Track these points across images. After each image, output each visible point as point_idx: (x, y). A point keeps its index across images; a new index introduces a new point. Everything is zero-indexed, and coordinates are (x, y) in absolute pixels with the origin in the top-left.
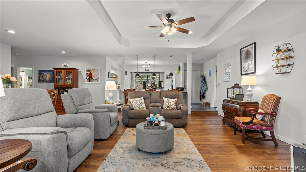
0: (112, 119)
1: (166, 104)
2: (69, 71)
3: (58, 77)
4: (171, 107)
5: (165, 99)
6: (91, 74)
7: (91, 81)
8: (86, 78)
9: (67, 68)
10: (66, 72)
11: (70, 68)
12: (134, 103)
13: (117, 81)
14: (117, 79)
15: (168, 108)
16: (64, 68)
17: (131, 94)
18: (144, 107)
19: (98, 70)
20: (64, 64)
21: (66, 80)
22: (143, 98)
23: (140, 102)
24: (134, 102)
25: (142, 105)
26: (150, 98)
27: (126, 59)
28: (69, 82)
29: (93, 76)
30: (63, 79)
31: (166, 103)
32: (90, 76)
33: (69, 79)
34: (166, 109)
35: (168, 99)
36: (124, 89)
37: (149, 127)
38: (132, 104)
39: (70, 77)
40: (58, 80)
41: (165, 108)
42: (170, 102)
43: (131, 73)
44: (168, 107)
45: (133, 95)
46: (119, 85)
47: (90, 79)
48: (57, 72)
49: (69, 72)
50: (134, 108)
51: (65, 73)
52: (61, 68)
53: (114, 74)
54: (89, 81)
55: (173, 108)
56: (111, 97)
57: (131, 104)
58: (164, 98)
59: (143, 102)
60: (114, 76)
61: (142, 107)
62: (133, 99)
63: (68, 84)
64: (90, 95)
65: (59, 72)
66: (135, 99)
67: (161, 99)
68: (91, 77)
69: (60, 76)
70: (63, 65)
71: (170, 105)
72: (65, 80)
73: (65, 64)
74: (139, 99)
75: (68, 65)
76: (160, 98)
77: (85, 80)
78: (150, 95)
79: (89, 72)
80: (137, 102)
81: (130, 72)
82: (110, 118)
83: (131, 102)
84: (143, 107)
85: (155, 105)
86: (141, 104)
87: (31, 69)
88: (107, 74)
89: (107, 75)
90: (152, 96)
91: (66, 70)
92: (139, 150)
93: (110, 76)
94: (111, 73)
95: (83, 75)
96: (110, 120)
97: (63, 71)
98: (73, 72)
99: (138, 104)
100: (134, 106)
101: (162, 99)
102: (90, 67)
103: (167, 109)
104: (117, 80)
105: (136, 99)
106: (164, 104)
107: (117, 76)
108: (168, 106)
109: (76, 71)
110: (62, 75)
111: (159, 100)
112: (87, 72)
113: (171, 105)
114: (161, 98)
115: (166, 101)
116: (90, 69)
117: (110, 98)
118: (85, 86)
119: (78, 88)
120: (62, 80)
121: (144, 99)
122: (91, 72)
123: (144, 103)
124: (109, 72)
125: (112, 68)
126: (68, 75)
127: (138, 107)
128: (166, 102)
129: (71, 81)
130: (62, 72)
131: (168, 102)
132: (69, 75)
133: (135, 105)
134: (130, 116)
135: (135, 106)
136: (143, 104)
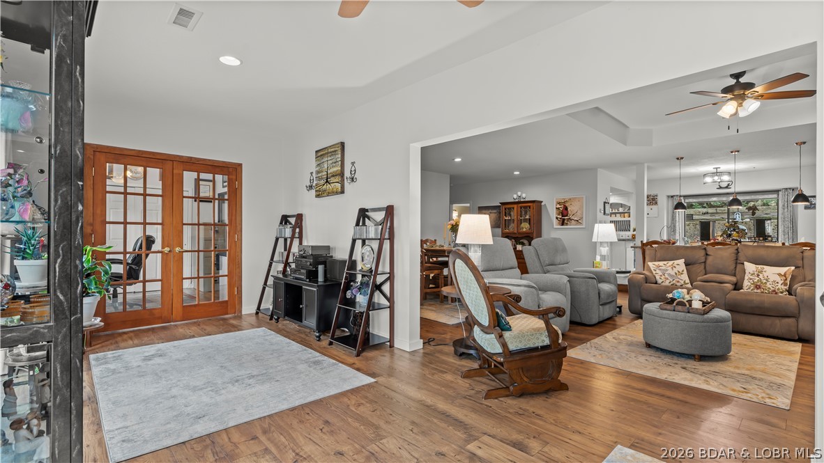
0: (602, 293)
1: (751, 279)
2: (525, 205)
3: (507, 218)
4: (770, 289)
5: (750, 267)
6: (566, 208)
7: (567, 224)
8: (557, 218)
9: (522, 200)
10: (521, 207)
11: (526, 200)
12: (658, 271)
13: (629, 221)
14: (629, 217)
15: (758, 289)
16: (517, 200)
17: (654, 252)
18: (685, 282)
19: (580, 200)
20: (517, 194)
21: (521, 223)
22: (683, 260)
23: (675, 270)
24: (660, 269)
25: (679, 277)
26: (705, 262)
27: (649, 168)
28: (525, 227)
29: (569, 212)
30: (516, 222)
31: (751, 277)
32: (564, 215)
33: (525, 220)
34: (749, 290)
35: (757, 266)
36: (642, 242)
37: (665, 307)
38: (654, 272)
39: (527, 217)
40: (507, 223)
41: (749, 288)
42: (765, 274)
43: (670, 199)
44: (759, 286)
45: (658, 255)
46: (634, 230)
47: (564, 220)
48: (505, 209)
49: (525, 207)
50: (660, 281)
51: (519, 209)
52: (513, 201)
53: (622, 205)
54: (563, 225)
55: (774, 291)
56: (605, 256)
57: (652, 273)
58: (745, 263)
59: (683, 271)
60: (621, 210)
61: (678, 282)
62: (657, 263)
63: (524, 230)
64: (564, 250)
65: (510, 209)
66: (661, 263)
67: (739, 266)
68: (567, 216)
69: (510, 215)
70: (515, 196)
71: (765, 281)
72: (519, 223)
73: (519, 194)
74: (671, 263)
75: (524, 195)
76: (736, 263)
77: (555, 222)
78: (707, 254)
79: (562, 206)
80: (667, 270)
81: (668, 196)
82: (599, 290)
83: (652, 269)
84: (682, 282)
85: (714, 279)
86: (676, 274)
87: (468, 205)
88: (600, 206)
89: (600, 210)
90: (710, 259)
91: (520, 205)
92: (649, 346)
93: (607, 212)
94: (611, 202)
95: (551, 212)
96: (599, 293)
97: (515, 206)
98: (531, 207)
99: (669, 274)
100: (658, 277)
101: (741, 265)
102: (563, 195)
103: (755, 291)
104: (628, 219)
105: (665, 263)
106: (746, 278)
107: (629, 209)
108: (757, 285)
109: (538, 204)
110: (514, 214)
111: (732, 267)
112: (558, 206)
113: (768, 283)
114: (738, 262)
115: (752, 272)
116: (563, 199)
117: (603, 258)
118: (554, 235)
119: (541, 237)
120: (513, 222)
121: (687, 264)
122: (567, 205)
123: (685, 271)
124: (605, 203)
125: (615, 191)
126: (523, 213)
127: (668, 281)
128: (752, 275)
129: (530, 224)
130: (513, 208)
131: (758, 275)
132: (526, 213)
133: (661, 276)
134: (645, 297)
135: (663, 277)
136: (682, 274)
